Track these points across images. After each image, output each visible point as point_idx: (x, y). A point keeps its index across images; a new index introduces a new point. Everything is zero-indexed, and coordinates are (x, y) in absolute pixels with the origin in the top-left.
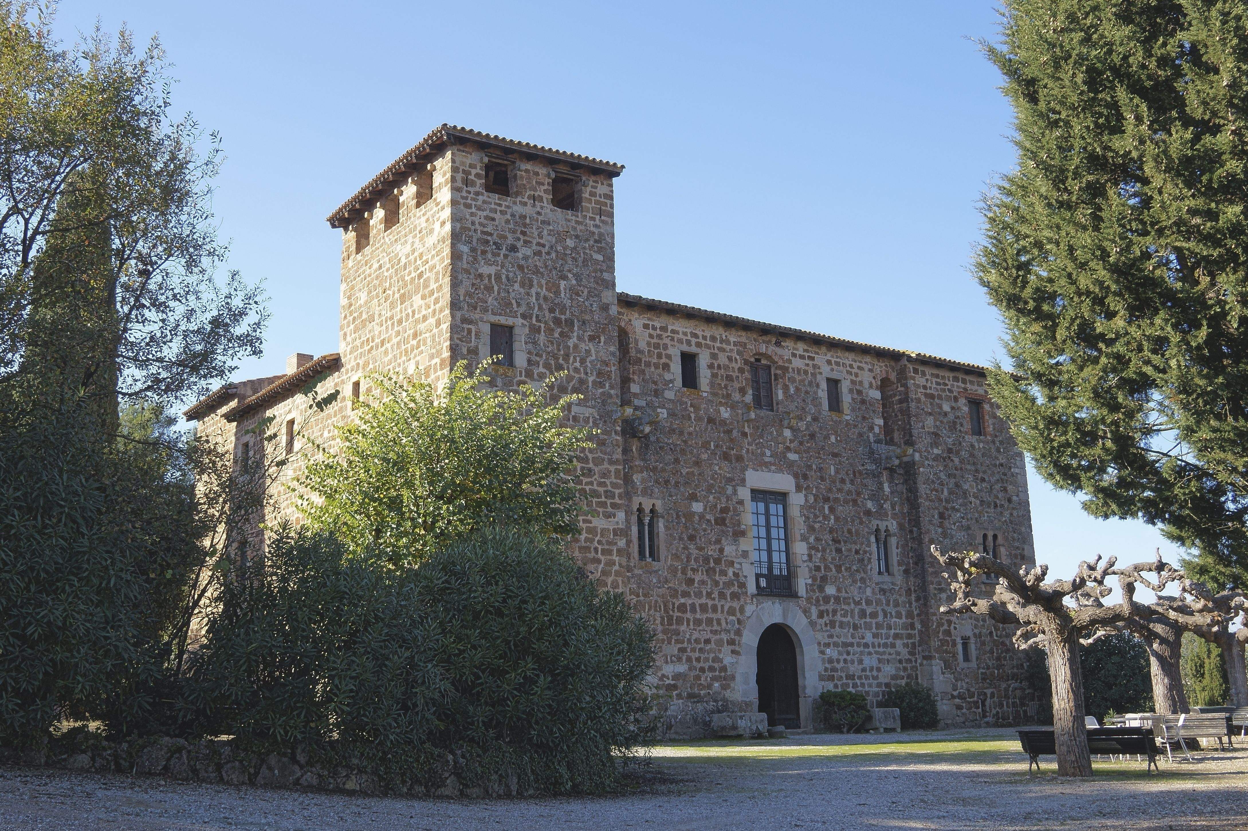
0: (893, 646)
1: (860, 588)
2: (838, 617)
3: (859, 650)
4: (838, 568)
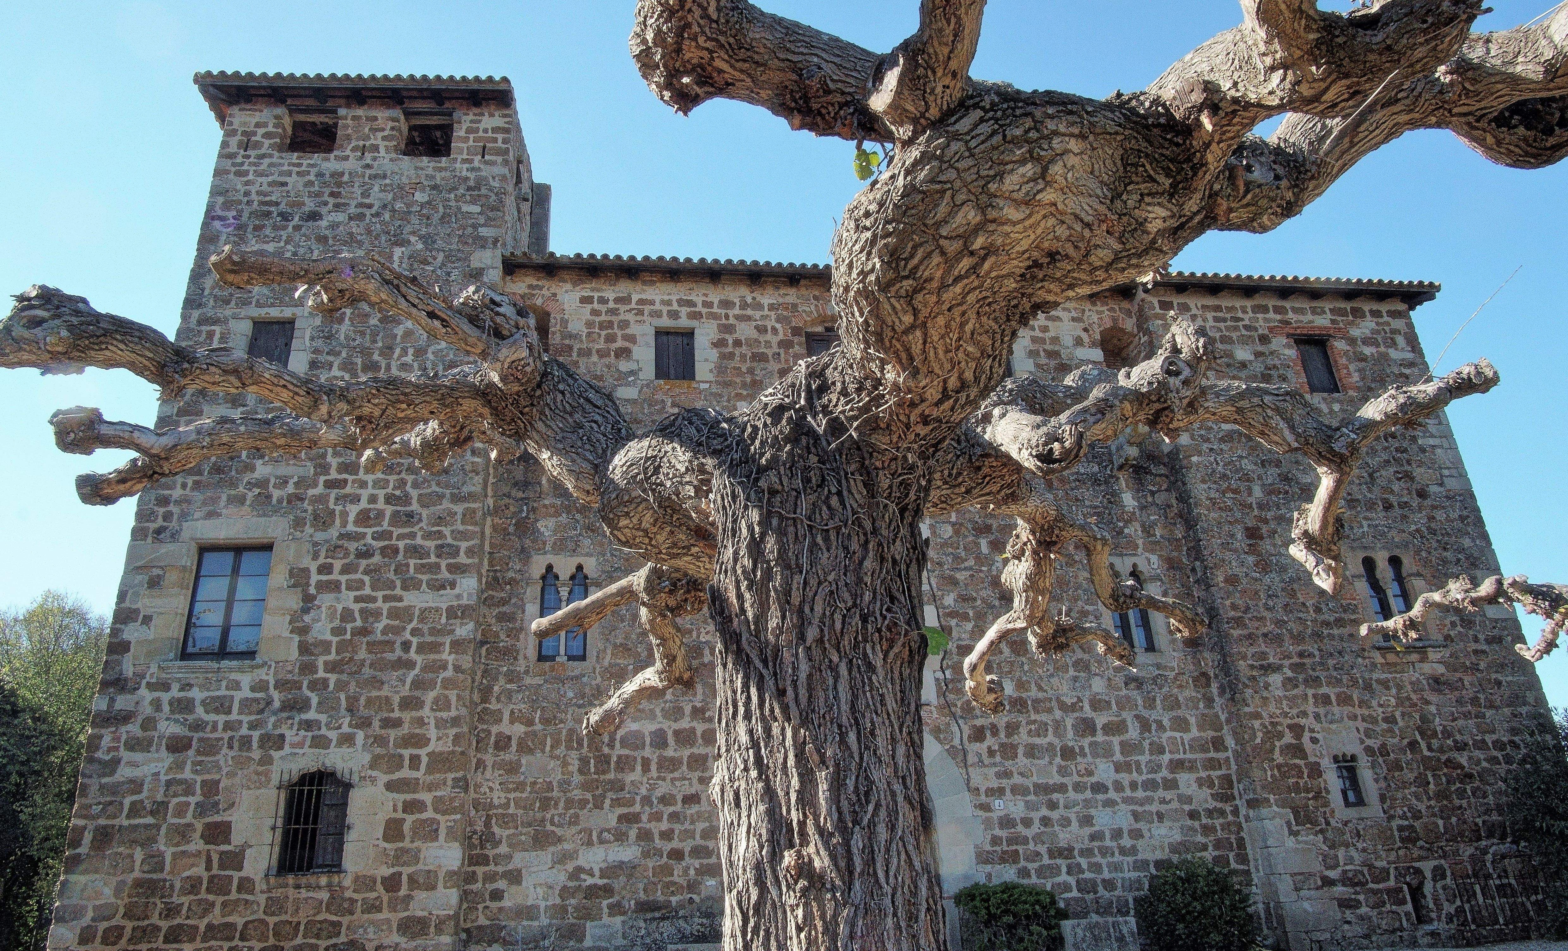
0: (1170, 785)
1: (1075, 679)
3: (1080, 797)
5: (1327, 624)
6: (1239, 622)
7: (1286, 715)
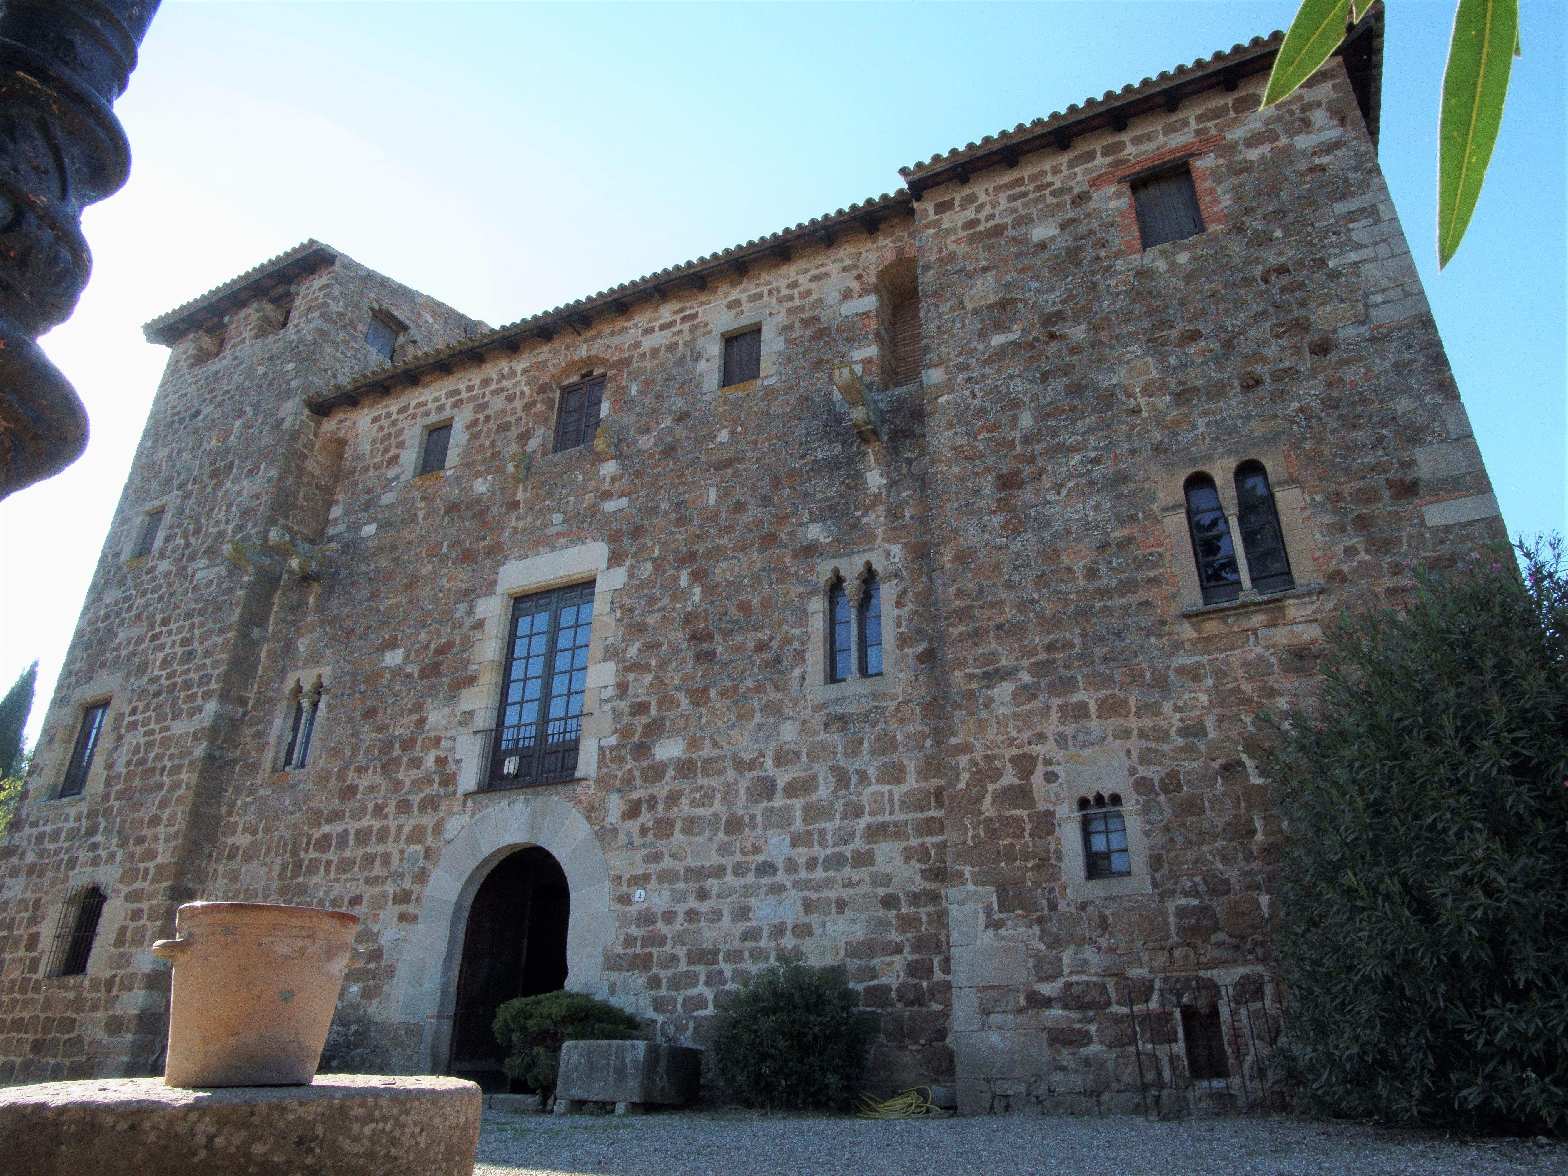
0: (864, 859)
1: (760, 727)
2: (685, 809)
3: (740, 881)
4: (699, 697)
5: (1104, 593)
6: (964, 615)
7: (1011, 742)
